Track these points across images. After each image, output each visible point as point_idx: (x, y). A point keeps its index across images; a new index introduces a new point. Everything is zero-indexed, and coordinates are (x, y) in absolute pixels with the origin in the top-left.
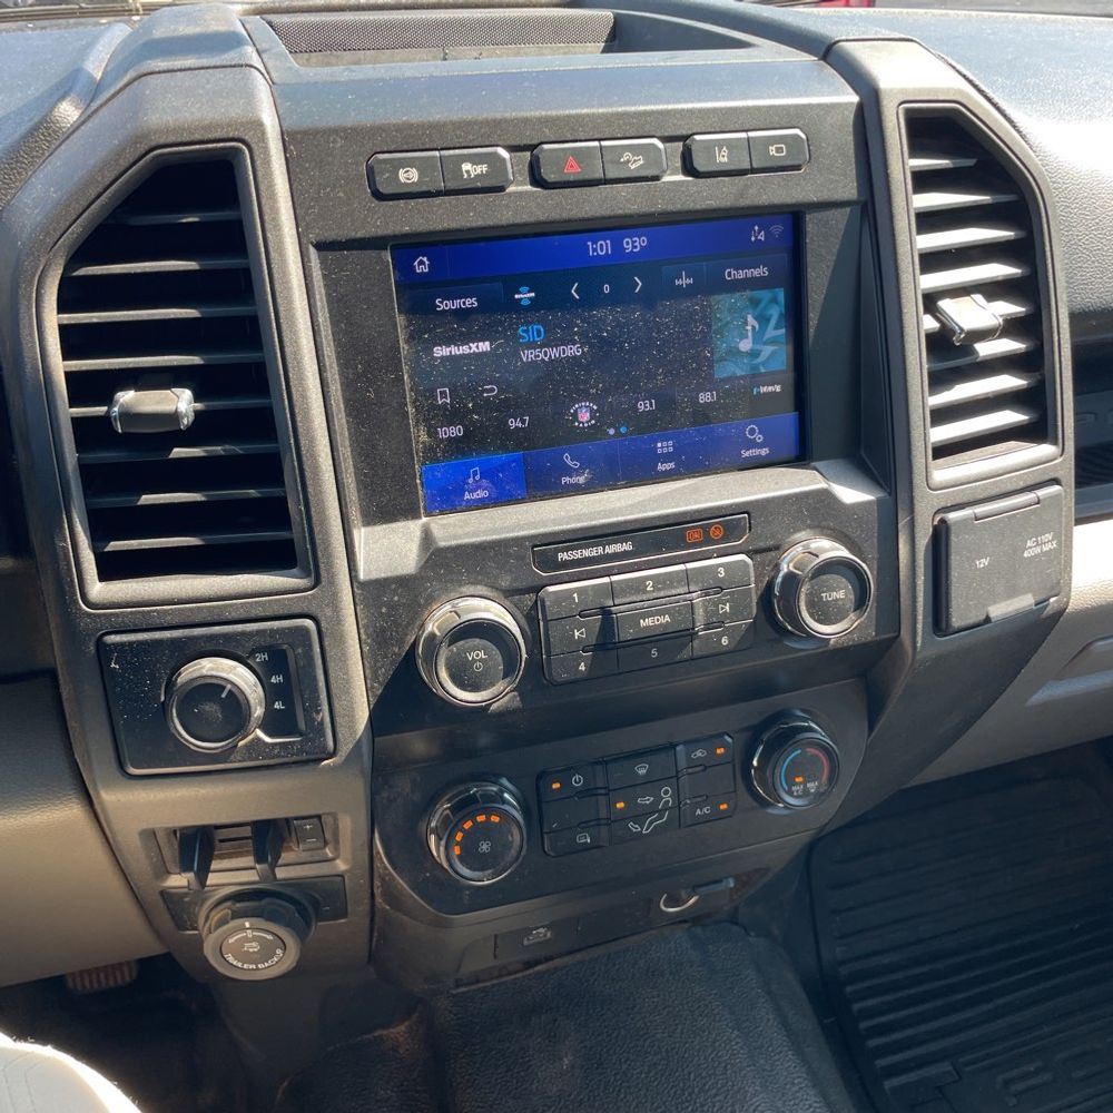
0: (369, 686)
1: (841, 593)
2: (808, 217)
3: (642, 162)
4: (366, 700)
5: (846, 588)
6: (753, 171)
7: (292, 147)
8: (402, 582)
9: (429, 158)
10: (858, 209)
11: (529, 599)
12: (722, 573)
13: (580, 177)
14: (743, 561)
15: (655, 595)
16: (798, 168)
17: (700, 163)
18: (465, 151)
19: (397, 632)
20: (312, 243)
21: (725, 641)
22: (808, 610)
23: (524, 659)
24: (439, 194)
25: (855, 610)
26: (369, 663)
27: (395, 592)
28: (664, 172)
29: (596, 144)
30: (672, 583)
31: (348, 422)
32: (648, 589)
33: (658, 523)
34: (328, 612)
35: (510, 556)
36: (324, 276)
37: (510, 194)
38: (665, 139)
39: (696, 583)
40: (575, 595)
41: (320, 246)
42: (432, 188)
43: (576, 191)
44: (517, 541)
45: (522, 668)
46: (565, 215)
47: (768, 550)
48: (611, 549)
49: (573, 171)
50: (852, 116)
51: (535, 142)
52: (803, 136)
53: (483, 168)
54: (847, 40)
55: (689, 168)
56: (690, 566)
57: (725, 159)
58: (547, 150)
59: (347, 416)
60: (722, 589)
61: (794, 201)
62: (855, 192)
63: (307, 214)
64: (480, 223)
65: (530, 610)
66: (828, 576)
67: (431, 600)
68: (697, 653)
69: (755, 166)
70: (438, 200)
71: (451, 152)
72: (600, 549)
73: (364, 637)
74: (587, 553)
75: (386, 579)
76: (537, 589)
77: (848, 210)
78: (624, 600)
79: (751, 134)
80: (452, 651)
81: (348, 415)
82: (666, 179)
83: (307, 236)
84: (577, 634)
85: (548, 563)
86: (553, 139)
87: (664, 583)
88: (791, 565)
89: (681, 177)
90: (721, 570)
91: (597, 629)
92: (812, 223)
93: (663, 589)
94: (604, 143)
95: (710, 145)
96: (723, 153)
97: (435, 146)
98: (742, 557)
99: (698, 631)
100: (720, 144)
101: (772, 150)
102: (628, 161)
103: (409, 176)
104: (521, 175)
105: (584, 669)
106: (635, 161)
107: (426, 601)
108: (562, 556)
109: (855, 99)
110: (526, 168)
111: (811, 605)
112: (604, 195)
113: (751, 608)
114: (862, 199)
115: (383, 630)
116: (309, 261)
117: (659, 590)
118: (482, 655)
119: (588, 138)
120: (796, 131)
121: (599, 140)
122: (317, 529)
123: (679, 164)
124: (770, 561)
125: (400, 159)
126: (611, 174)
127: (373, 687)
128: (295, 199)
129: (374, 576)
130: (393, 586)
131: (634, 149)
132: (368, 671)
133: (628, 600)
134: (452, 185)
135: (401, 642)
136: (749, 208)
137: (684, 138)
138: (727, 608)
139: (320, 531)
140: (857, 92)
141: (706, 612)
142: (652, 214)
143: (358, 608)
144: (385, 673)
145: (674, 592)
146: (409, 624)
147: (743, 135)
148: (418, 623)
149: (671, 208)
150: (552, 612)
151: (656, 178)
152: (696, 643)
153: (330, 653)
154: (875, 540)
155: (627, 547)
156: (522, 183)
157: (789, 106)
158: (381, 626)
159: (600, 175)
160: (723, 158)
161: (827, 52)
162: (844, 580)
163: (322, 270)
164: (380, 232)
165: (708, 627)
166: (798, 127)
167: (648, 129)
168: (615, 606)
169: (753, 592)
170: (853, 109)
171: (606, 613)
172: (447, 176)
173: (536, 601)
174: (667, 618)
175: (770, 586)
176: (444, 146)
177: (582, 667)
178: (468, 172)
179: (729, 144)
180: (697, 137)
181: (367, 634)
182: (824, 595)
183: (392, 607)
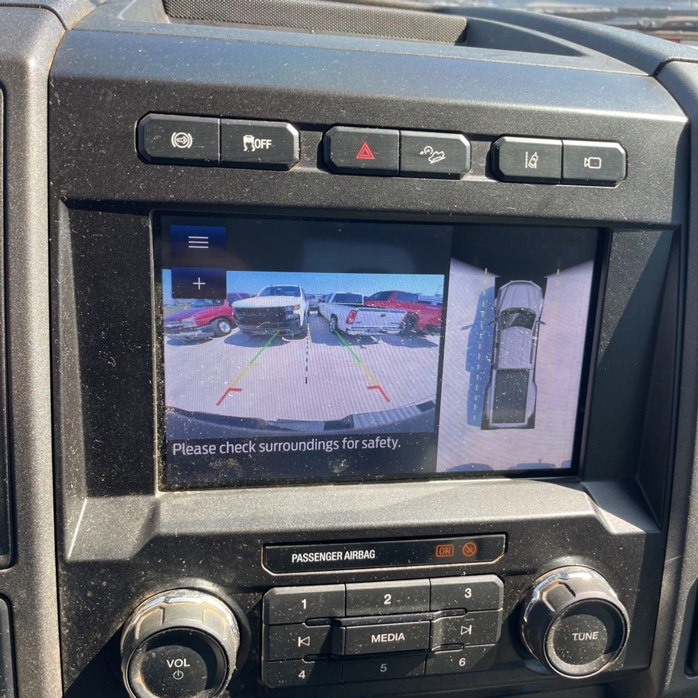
0: (65, 669)
1: (594, 635)
2: (615, 235)
3: (442, 158)
4: (60, 683)
5: (600, 629)
6: (563, 181)
7: (57, 95)
8: (115, 568)
9: (207, 124)
10: (670, 233)
11: (253, 598)
12: (469, 593)
13: (373, 166)
14: (493, 583)
15: (392, 610)
16: (612, 183)
17: (506, 166)
18: (250, 123)
19: (102, 618)
20: (63, 199)
21: (462, 662)
22: (555, 647)
23: (231, 671)
24: (213, 164)
25: (606, 653)
26: (68, 646)
27: (103, 577)
28: (466, 171)
29: (397, 132)
30: (412, 598)
31: (83, 388)
32: (386, 603)
33: (406, 534)
34: (23, 594)
35: (239, 553)
36: (73, 236)
37: (292, 174)
38: (471, 137)
39: (440, 601)
40: (304, 601)
41: (71, 204)
42: (206, 157)
43: (366, 179)
44: (249, 538)
45: (228, 681)
46: (350, 203)
47: (523, 573)
48: (350, 556)
49: (366, 157)
50: (678, 137)
51: (330, 122)
52: (623, 151)
53: (266, 143)
54: (682, 60)
55: (493, 170)
56: (436, 582)
57: (535, 166)
58: (339, 133)
59: (82, 382)
60: (466, 611)
61: (603, 217)
62: (670, 215)
63: (61, 167)
64: (254, 200)
65: (254, 609)
66: (583, 616)
67: (143, 589)
68: (430, 671)
69: (566, 176)
70: (211, 171)
71: (234, 122)
72: (339, 555)
73: (64, 619)
74: (324, 557)
75: (96, 563)
76: (264, 589)
77: (659, 233)
78: (357, 612)
79: (566, 142)
80: (150, 656)
81: (84, 382)
82: (468, 178)
83: (58, 191)
84: (300, 641)
85: (281, 563)
86: (349, 121)
87: (405, 596)
88: (545, 594)
89: (484, 179)
90: (469, 591)
91: (324, 639)
92: (618, 242)
93: (402, 604)
94: (404, 133)
95: (520, 150)
96: (532, 159)
97: (217, 113)
98: (493, 578)
99: (435, 651)
100: (532, 149)
101: (587, 162)
102: (429, 155)
103: (182, 141)
104: (309, 154)
105: (304, 676)
106: (436, 156)
107: (138, 589)
108: (297, 558)
109: (683, 120)
110: (316, 149)
111: (559, 643)
112: (396, 187)
113: (495, 632)
114: (677, 223)
115: (86, 615)
116: (57, 219)
117: (397, 605)
118: (184, 663)
119: (389, 125)
120: (616, 145)
121: (400, 129)
122: (19, 506)
123: (483, 165)
124: (523, 584)
125: (174, 122)
126: (408, 166)
127: (68, 671)
128: (51, 149)
129: (84, 557)
130: (103, 571)
131: (436, 143)
132: (65, 654)
133: (361, 612)
134: (229, 157)
135: (105, 629)
136: (552, 219)
137: (493, 138)
138: (470, 630)
139: (23, 509)
140: (686, 114)
141: (445, 632)
142: (447, 213)
143: (61, 589)
144: (84, 657)
145: (413, 609)
146: (115, 611)
147: (558, 142)
148: (127, 610)
149: (467, 209)
150: (276, 615)
151: (457, 176)
152: (430, 662)
153: (21, 636)
154: (638, 574)
155: (370, 555)
156: (309, 165)
157: (611, 118)
158: (85, 611)
159: (394, 165)
160: (532, 164)
161: (659, 69)
162: (599, 622)
163: (71, 228)
164: (142, 197)
165: (445, 646)
166: (618, 142)
167: (456, 124)
168: (346, 617)
169: (500, 616)
170: (680, 130)
171: (335, 623)
172: (226, 146)
173: (261, 601)
174: (402, 636)
175: (519, 609)
176: (228, 113)
177: (302, 675)
178: (249, 145)
179: (541, 150)
180: (507, 139)
181: (67, 617)
182: (575, 634)
183: (98, 591)
